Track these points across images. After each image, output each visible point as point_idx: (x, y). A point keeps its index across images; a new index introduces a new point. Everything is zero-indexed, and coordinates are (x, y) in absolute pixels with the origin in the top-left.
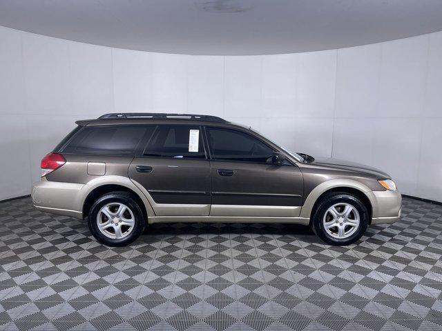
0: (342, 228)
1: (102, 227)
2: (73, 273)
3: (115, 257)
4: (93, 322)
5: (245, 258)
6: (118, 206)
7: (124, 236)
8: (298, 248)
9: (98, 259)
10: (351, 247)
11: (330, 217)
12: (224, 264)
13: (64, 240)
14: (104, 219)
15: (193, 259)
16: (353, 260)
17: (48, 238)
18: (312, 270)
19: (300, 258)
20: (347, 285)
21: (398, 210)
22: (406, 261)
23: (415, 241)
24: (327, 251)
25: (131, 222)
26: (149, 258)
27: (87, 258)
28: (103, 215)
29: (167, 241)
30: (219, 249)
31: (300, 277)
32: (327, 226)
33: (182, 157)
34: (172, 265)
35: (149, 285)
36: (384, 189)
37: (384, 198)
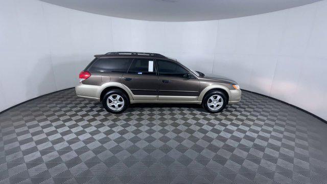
0: (215, 106)
1: (109, 105)
2: (98, 126)
3: (116, 119)
4: (110, 150)
5: (174, 119)
6: (116, 96)
7: (120, 109)
8: (196, 114)
9: (109, 120)
10: (219, 114)
11: (211, 101)
12: (165, 122)
13: (92, 111)
14: (110, 101)
15: (151, 119)
16: (220, 120)
17: (84, 109)
18: (203, 125)
19: (197, 119)
20: (218, 132)
21: (240, 98)
22: (242, 120)
23: (245, 111)
24: (209, 116)
25: (123, 103)
26: (132, 119)
27: (103, 119)
28: (110, 100)
29: (138, 111)
30: (162, 115)
31: (198, 128)
32: (209, 105)
33: (141, 73)
34: (142, 122)
35: (133, 132)
36: (235, 89)
37: (234, 93)
